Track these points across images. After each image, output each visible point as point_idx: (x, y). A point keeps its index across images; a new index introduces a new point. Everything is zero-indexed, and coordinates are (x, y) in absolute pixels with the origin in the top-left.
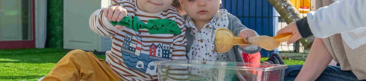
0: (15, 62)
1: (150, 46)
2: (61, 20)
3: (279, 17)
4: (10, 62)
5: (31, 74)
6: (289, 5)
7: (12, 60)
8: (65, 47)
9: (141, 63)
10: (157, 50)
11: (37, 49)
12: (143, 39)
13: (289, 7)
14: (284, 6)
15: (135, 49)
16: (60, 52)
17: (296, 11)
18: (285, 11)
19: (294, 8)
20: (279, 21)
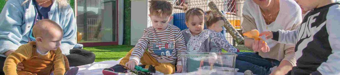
0: (109, 51)
1: (165, 44)
2: (130, 33)
3: (226, 30)
4: (107, 51)
5: (116, 57)
6: (230, 25)
7: (108, 51)
8: (131, 44)
9: (163, 53)
10: (168, 45)
11: (119, 45)
12: (162, 42)
13: (230, 26)
14: (228, 25)
15: (158, 47)
16: (129, 47)
17: (234, 28)
18: (229, 28)
19: (233, 26)
20: (226, 32)
